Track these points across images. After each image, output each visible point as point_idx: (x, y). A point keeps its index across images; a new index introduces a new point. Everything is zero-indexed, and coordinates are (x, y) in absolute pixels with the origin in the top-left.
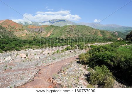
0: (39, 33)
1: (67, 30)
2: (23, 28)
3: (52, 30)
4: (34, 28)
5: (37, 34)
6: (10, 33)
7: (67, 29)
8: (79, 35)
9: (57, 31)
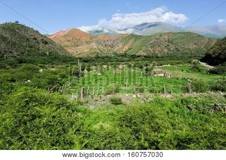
0: (112, 46)
1: (151, 42)
2: (91, 41)
3: (131, 41)
4: (107, 40)
5: (110, 48)
6: (62, 48)
7: (151, 40)
8: (172, 49)
9: (138, 43)
